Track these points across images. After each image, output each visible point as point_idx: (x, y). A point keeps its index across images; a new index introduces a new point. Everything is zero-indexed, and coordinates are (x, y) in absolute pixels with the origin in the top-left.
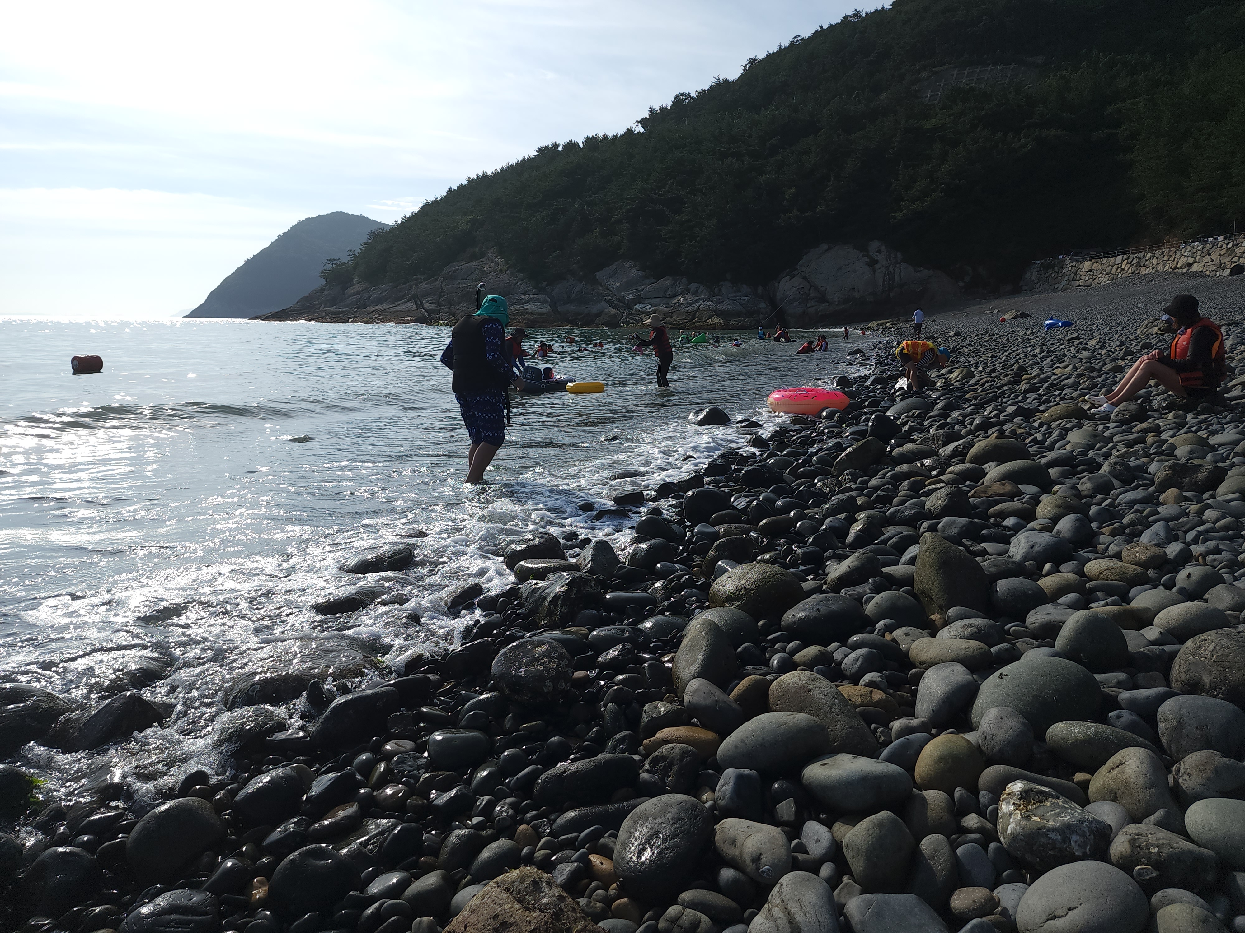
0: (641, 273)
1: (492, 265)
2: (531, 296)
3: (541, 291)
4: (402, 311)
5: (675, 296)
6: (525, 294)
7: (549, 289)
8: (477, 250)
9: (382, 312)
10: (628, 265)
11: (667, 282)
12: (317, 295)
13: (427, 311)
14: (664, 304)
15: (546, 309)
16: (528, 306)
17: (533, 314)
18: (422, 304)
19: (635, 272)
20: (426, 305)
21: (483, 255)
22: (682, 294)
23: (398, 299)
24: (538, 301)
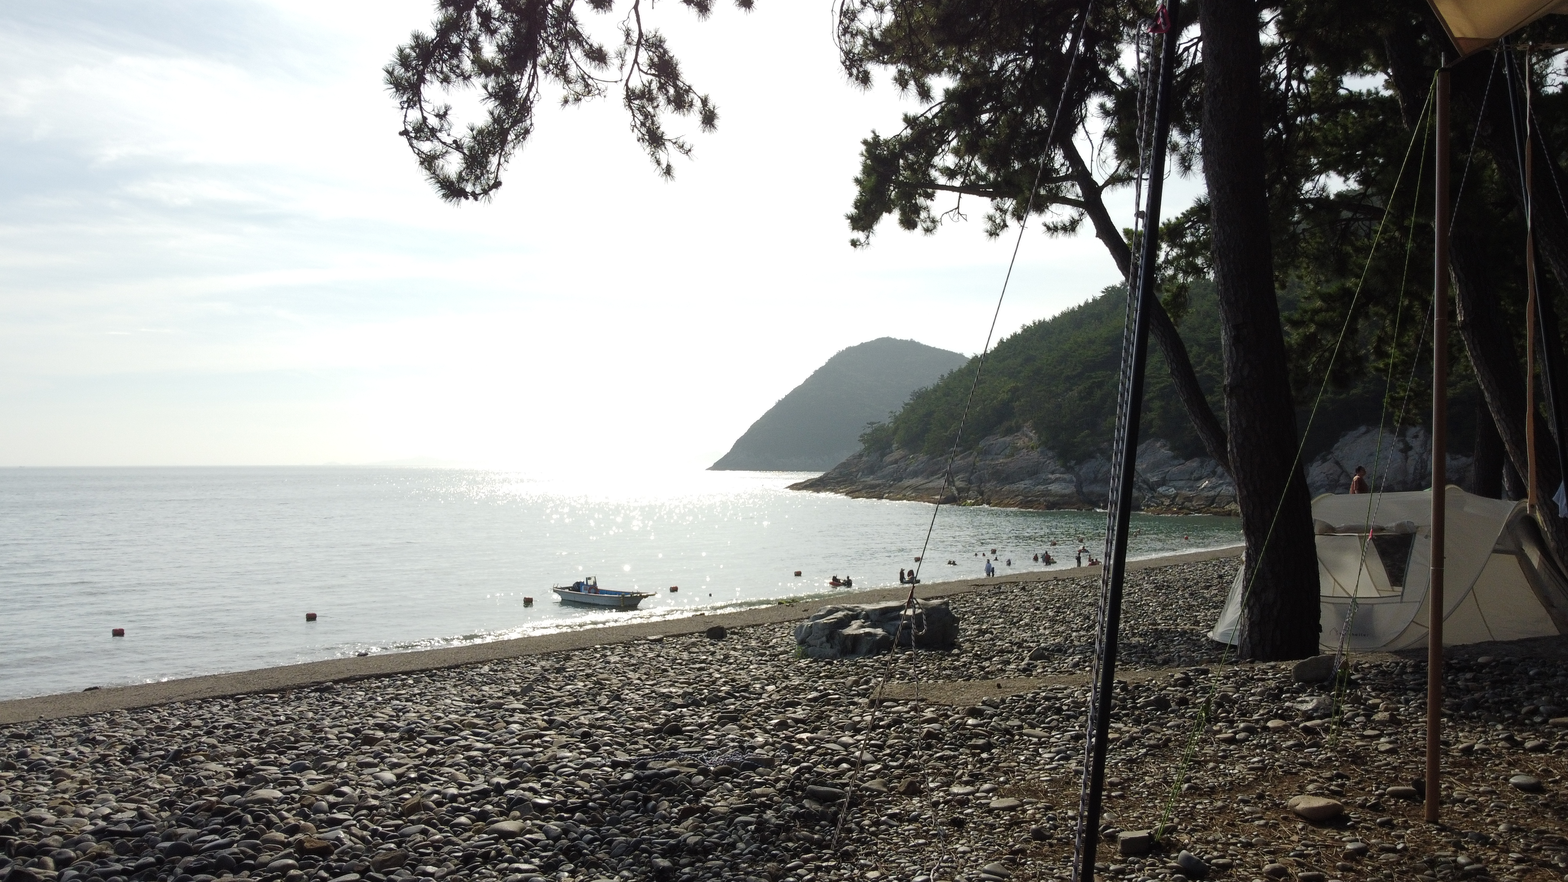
0: (1170, 453)
1: (1027, 439)
2: (1058, 475)
3: (1069, 469)
4: (934, 488)
5: (1200, 479)
6: (1053, 473)
7: (1077, 469)
8: (1013, 424)
9: (916, 489)
10: (1158, 444)
11: (1194, 464)
12: (855, 461)
13: (957, 489)
14: (1189, 487)
15: (1070, 489)
16: (1053, 487)
17: (1056, 495)
18: (953, 481)
19: (1166, 452)
20: (957, 483)
21: (1018, 428)
22: (1208, 477)
23: (933, 473)
24: (1064, 480)
